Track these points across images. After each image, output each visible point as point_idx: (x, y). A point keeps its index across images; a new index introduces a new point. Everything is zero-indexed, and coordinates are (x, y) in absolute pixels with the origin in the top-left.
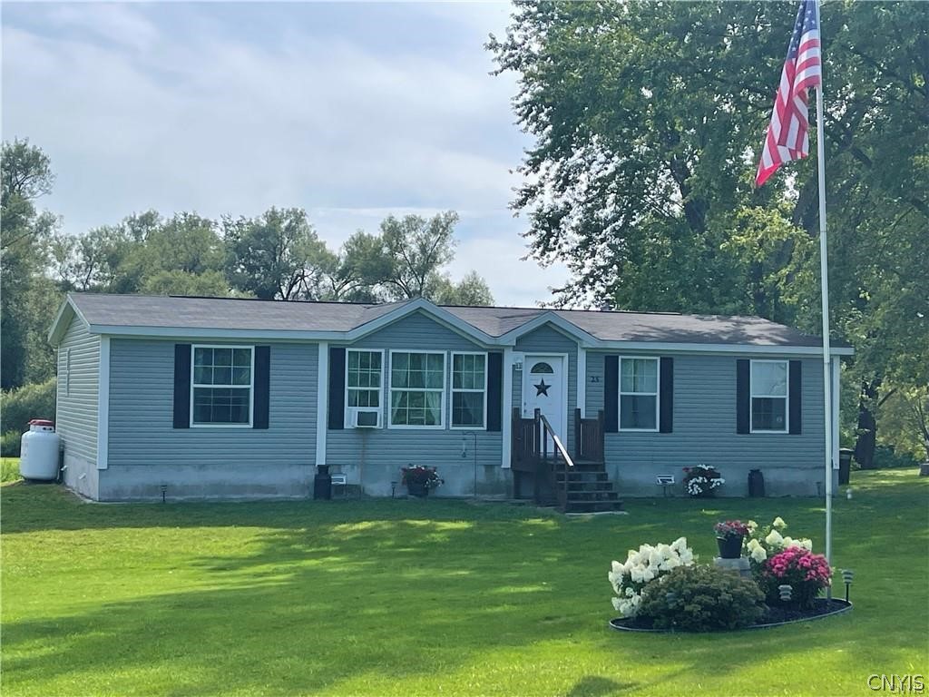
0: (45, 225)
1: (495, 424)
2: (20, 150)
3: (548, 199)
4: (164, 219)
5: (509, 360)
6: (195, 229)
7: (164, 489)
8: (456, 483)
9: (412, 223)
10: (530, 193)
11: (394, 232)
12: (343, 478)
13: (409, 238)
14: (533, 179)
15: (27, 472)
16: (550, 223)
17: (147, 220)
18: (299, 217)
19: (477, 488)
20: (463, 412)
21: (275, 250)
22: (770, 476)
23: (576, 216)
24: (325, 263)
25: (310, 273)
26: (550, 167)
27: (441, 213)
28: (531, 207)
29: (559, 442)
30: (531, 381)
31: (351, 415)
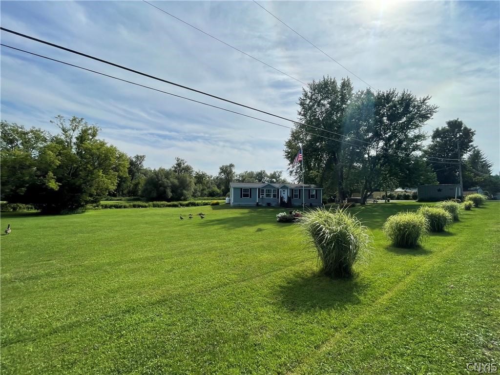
0: (234, 173)
1: (278, 197)
2: (231, 164)
3: (291, 169)
4: (249, 172)
5: (280, 190)
6: (252, 173)
7: (239, 205)
8: (273, 204)
9: (277, 172)
10: (289, 168)
11: (275, 173)
12: (259, 204)
13: (277, 173)
14: (289, 167)
15: (226, 202)
16: (291, 172)
17: (246, 172)
18: (264, 171)
19: (276, 205)
20: (274, 196)
21: (262, 175)
22: (313, 204)
23: (295, 171)
24: (268, 177)
25: (266, 178)
26: (291, 165)
27: (281, 170)
28: (289, 170)
29: (286, 200)
30: (282, 192)
31: (261, 196)
